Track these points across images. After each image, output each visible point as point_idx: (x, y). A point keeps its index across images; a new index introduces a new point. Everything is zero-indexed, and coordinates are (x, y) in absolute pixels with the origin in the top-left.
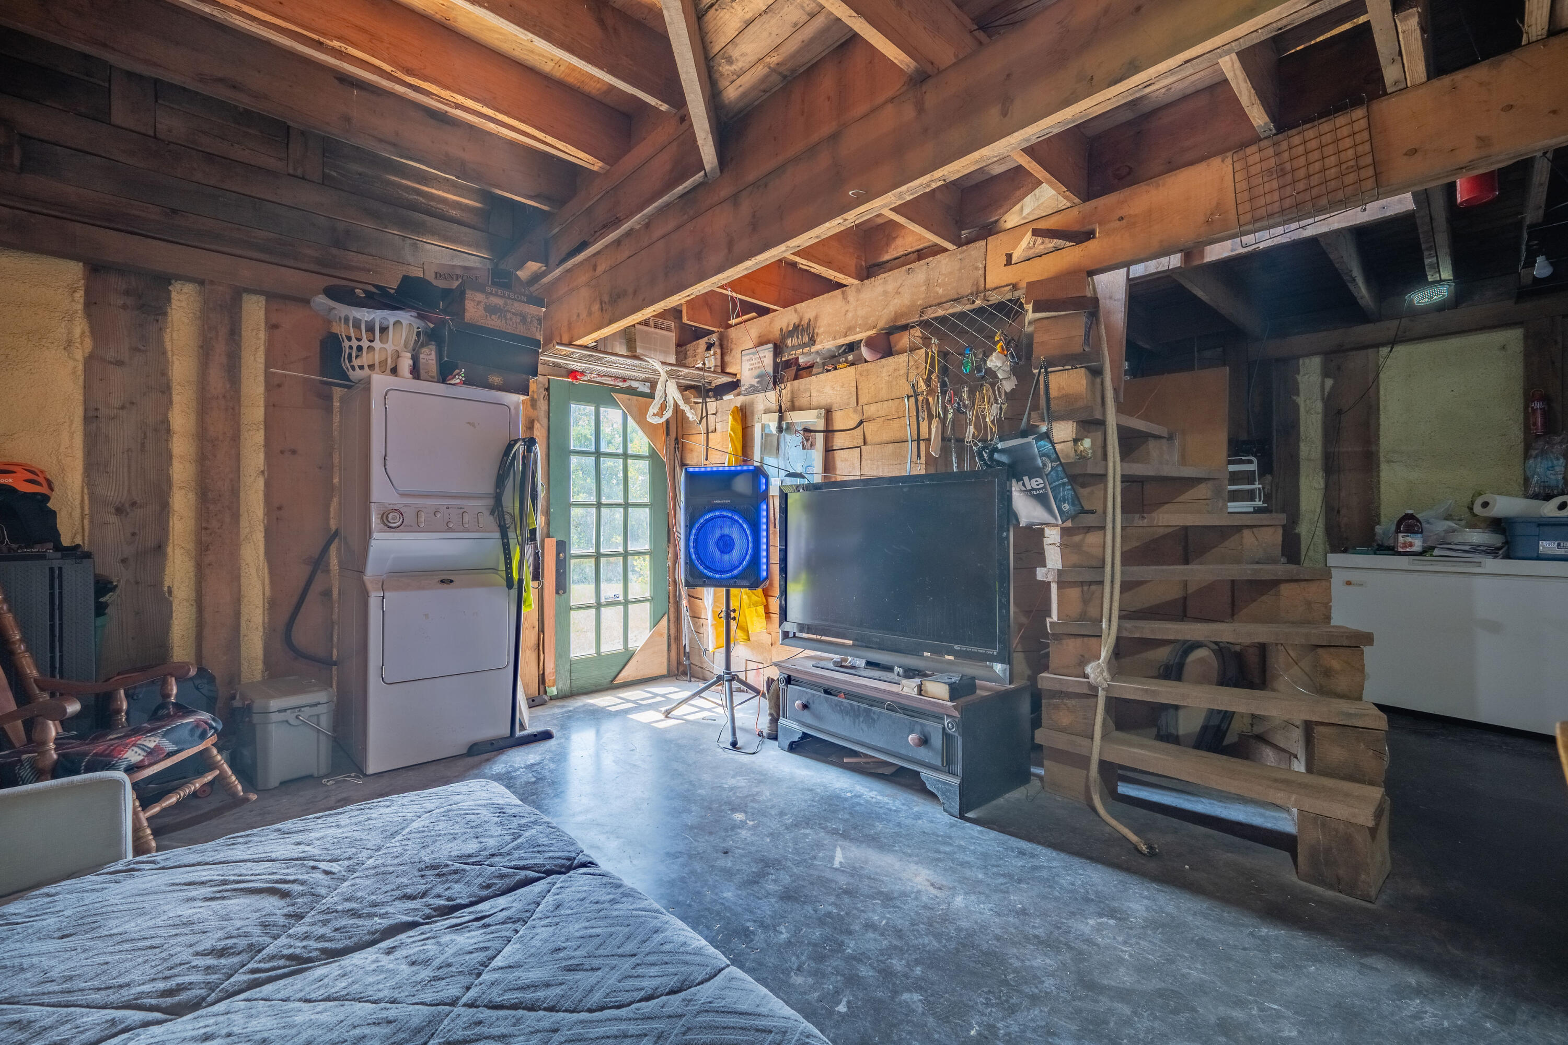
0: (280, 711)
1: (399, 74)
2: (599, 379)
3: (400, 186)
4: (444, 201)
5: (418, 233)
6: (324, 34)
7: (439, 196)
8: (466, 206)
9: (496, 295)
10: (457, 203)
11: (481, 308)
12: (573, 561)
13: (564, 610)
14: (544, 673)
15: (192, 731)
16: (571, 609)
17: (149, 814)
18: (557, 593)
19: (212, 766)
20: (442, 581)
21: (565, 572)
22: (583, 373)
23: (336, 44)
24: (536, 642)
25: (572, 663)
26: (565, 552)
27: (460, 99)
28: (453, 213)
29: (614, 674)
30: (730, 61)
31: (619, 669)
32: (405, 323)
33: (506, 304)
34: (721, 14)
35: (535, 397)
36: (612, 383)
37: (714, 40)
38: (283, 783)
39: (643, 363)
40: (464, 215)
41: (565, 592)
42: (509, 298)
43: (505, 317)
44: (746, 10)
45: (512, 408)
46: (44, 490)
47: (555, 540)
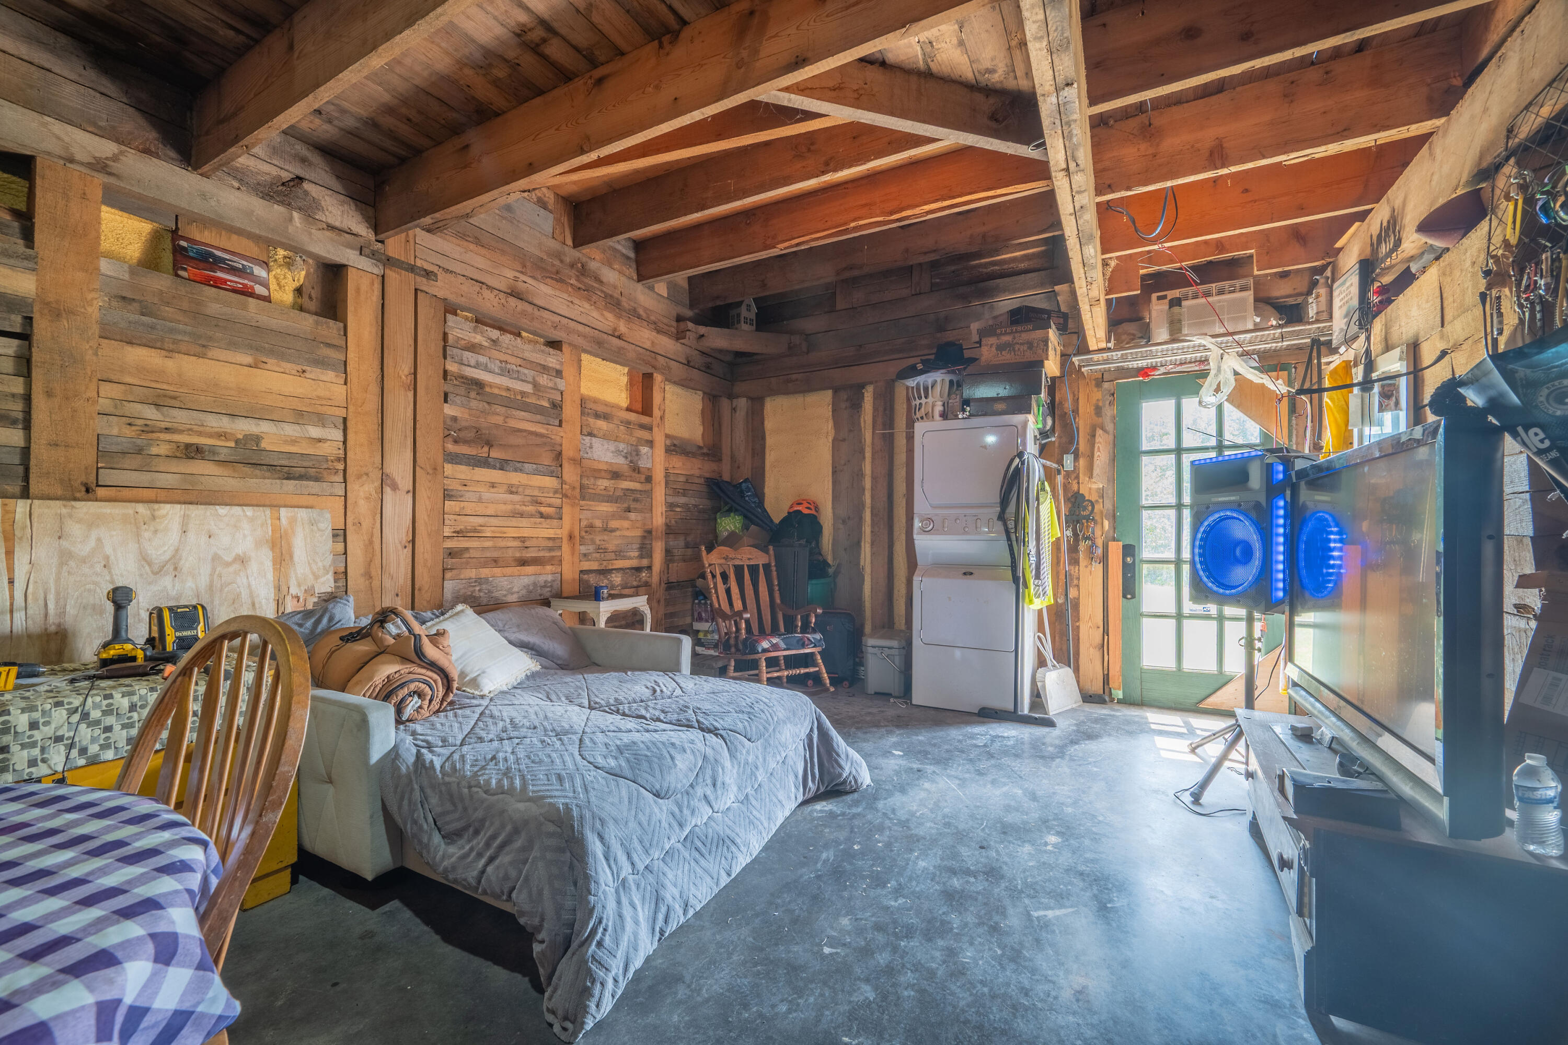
0: (873, 647)
1: (887, 218)
2: (1179, 369)
3: (981, 265)
4: (1014, 260)
5: (992, 297)
6: (845, 224)
7: (1010, 258)
8: (1033, 254)
9: (1006, 333)
10: (1025, 255)
11: (994, 349)
12: (1145, 567)
13: (1134, 618)
14: (1108, 674)
15: (798, 641)
16: (1142, 615)
17: (769, 675)
18: (1124, 596)
19: (815, 664)
20: (965, 574)
21: (1133, 576)
22: (1154, 368)
23: (852, 225)
24: (1101, 642)
25: (1142, 671)
26: (1133, 556)
27: (927, 208)
28: (1022, 266)
29: (1200, 697)
30: (991, 71)
31: (1208, 692)
32: (939, 380)
33: (1014, 338)
34: (939, 58)
35: (1100, 404)
36: (1197, 368)
37: (959, 73)
38: (876, 693)
39: (1186, 344)
40: (1031, 263)
41: (1133, 597)
42: (1016, 332)
43: (1014, 350)
44: (948, 41)
45: (1019, 427)
46: (813, 512)
47: (1121, 544)
